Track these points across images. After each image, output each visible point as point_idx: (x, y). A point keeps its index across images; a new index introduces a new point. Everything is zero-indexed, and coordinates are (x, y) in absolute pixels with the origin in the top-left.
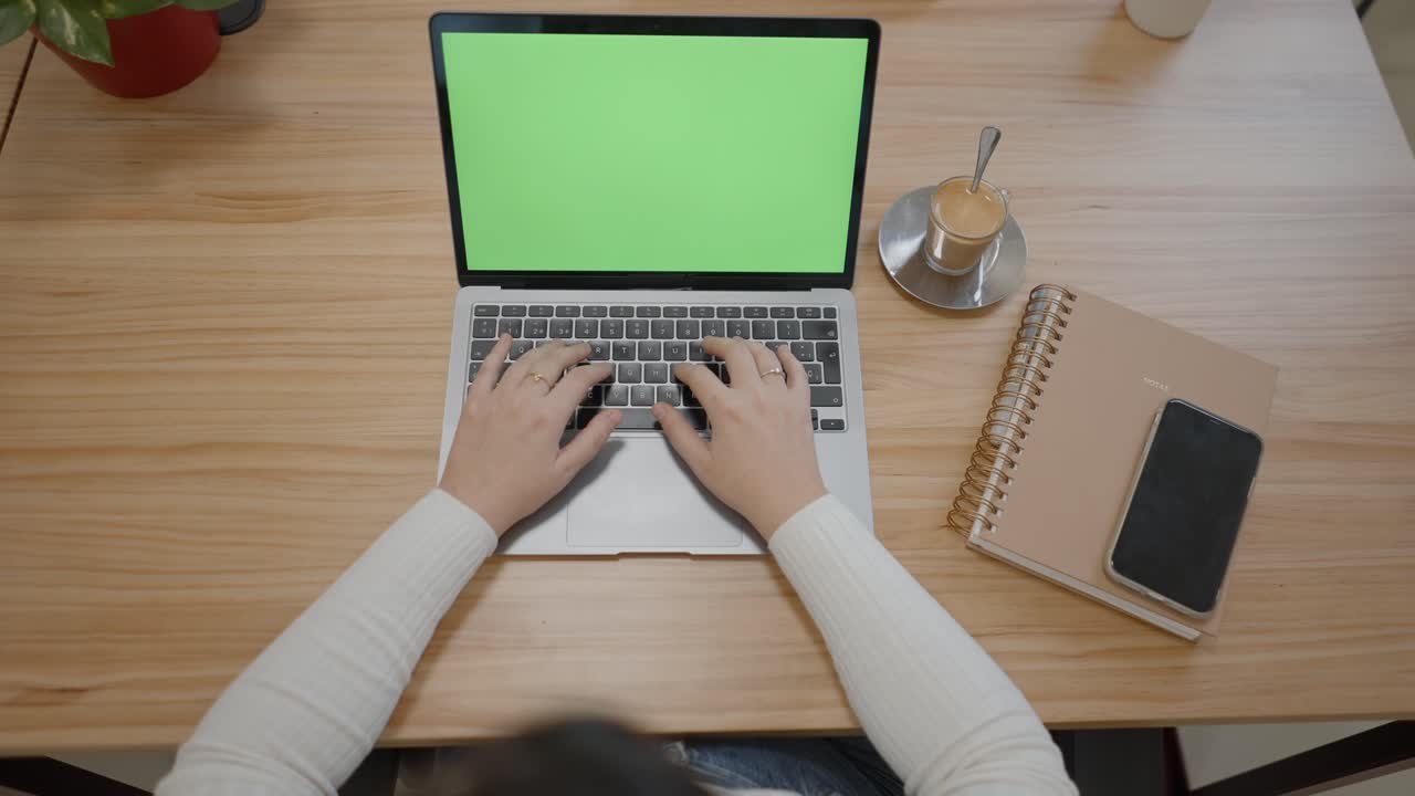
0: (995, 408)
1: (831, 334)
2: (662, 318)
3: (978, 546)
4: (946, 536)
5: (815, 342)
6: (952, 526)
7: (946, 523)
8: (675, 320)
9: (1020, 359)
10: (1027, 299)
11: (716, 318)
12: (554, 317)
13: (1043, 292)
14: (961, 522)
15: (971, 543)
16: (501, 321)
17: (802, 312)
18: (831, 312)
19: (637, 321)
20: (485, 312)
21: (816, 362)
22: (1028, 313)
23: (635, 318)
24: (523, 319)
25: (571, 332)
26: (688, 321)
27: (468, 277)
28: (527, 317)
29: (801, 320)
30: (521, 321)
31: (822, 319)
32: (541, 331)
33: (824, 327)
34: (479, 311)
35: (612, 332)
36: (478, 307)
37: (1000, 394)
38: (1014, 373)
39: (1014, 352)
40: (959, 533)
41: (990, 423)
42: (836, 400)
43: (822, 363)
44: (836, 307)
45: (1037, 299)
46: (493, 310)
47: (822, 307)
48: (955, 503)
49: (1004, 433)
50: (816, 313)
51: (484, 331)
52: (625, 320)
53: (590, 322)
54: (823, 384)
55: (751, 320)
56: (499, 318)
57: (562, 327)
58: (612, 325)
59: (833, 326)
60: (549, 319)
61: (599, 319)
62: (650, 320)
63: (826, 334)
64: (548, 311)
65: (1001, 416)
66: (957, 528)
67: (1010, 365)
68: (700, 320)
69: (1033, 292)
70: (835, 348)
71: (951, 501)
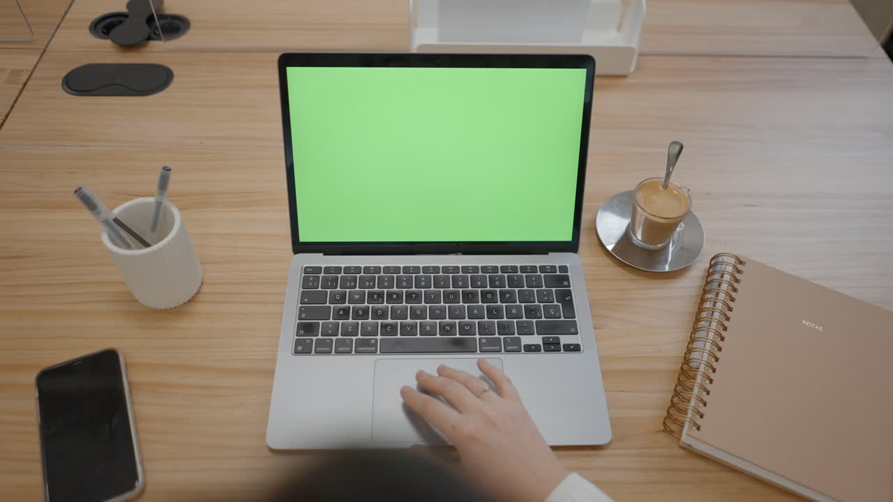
0: (692, 340)
1: (566, 283)
2: (441, 274)
3: (689, 445)
4: (664, 439)
5: (554, 289)
6: (666, 430)
7: (662, 428)
8: (451, 275)
9: (708, 305)
10: (708, 265)
11: (480, 274)
12: (362, 274)
13: (720, 259)
14: (674, 427)
15: (684, 443)
16: (323, 277)
17: (543, 269)
18: (564, 269)
19: (423, 276)
20: (312, 271)
21: (555, 303)
22: (709, 274)
23: (421, 274)
24: (339, 276)
25: (374, 283)
26: (460, 276)
27: (300, 247)
28: (342, 274)
29: (543, 275)
30: (338, 277)
31: (558, 273)
32: (352, 284)
33: (560, 279)
34: (306, 270)
35: (404, 284)
36: (306, 268)
37: (695, 330)
38: (704, 314)
39: (703, 301)
40: (672, 435)
41: (689, 351)
42: (573, 330)
43: (560, 304)
44: (568, 265)
45: (716, 264)
46: (318, 270)
47: (557, 265)
48: (668, 411)
49: (701, 357)
50: (553, 268)
51: (311, 284)
52: (414, 275)
53: (389, 278)
54: (562, 319)
55: (506, 275)
56: (321, 275)
57: (367, 281)
58: (405, 279)
59: (567, 278)
60: (358, 276)
61: (395, 275)
62: (432, 275)
63: (562, 283)
64: (358, 270)
65: (698, 345)
66: (671, 432)
67: (700, 310)
68: (469, 275)
69: (712, 260)
70: (569, 293)
71: (665, 412)
